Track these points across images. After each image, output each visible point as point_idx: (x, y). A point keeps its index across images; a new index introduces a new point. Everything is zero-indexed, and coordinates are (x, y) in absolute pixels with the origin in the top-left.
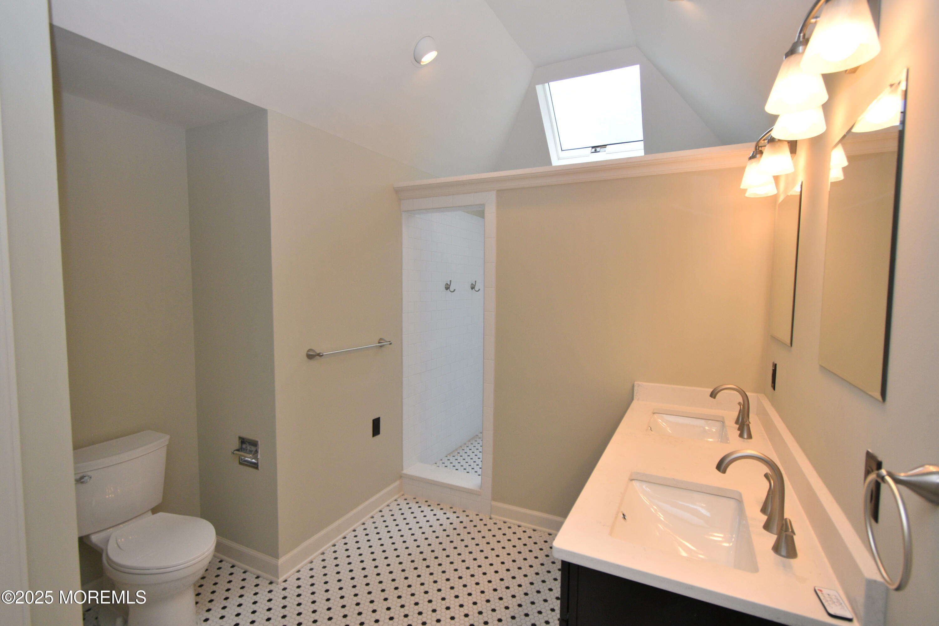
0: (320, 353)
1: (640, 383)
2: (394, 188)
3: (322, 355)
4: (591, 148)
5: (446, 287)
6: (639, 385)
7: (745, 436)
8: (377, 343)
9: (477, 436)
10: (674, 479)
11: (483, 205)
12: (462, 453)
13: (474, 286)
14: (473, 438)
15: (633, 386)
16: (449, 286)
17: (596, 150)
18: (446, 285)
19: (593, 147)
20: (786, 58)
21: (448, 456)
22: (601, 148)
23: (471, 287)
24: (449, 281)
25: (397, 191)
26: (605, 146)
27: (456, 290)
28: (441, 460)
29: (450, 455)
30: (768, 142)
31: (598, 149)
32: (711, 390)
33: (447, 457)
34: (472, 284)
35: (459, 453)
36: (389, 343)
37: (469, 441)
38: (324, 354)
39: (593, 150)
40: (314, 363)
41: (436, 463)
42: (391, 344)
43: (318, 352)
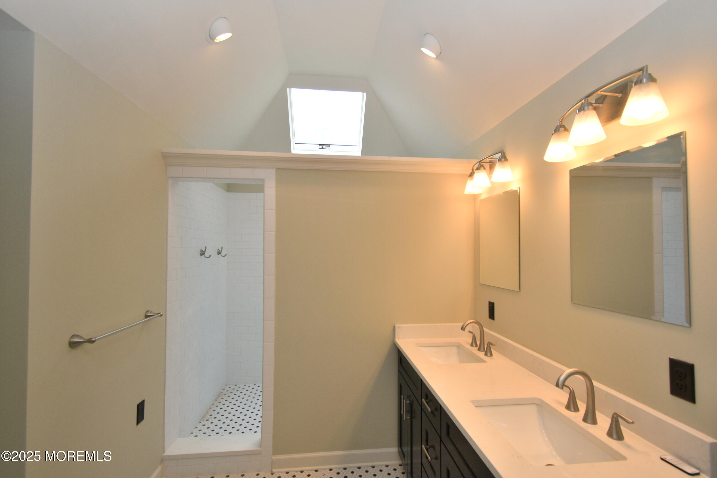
0: (91, 338)
1: (399, 325)
2: (161, 152)
3: (94, 341)
4: (318, 145)
5: (200, 253)
6: (399, 327)
7: (489, 355)
8: (144, 316)
9: (222, 393)
10: (498, 399)
11: (263, 180)
12: (215, 414)
13: (221, 252)
14: (219, 396)
15: (394, 328)
16: (204, 252)
17: (322, 147)
18: (201, 251)
19: (320, 145)
20: (579, 112)
21: (202, 421)
22: (326, 146)
23: (218, 252)
24: (204, 247)
25: (165, 156)
26: (329, 145)
27: (211, 256)
28: (196, 428)
29: (203, 420)
30: (499, 161)
31: (324, 147)
32: (462, 324)
33: (200, 422)
34: (218, 250)
35: (211, 415)
36: (159, 315)
37: (216, 400)
38: (97, 338)
39: (321, 147)
40: (78, 352)
41: (192, 433)
42: (161, 315)
43: (87, 337)
